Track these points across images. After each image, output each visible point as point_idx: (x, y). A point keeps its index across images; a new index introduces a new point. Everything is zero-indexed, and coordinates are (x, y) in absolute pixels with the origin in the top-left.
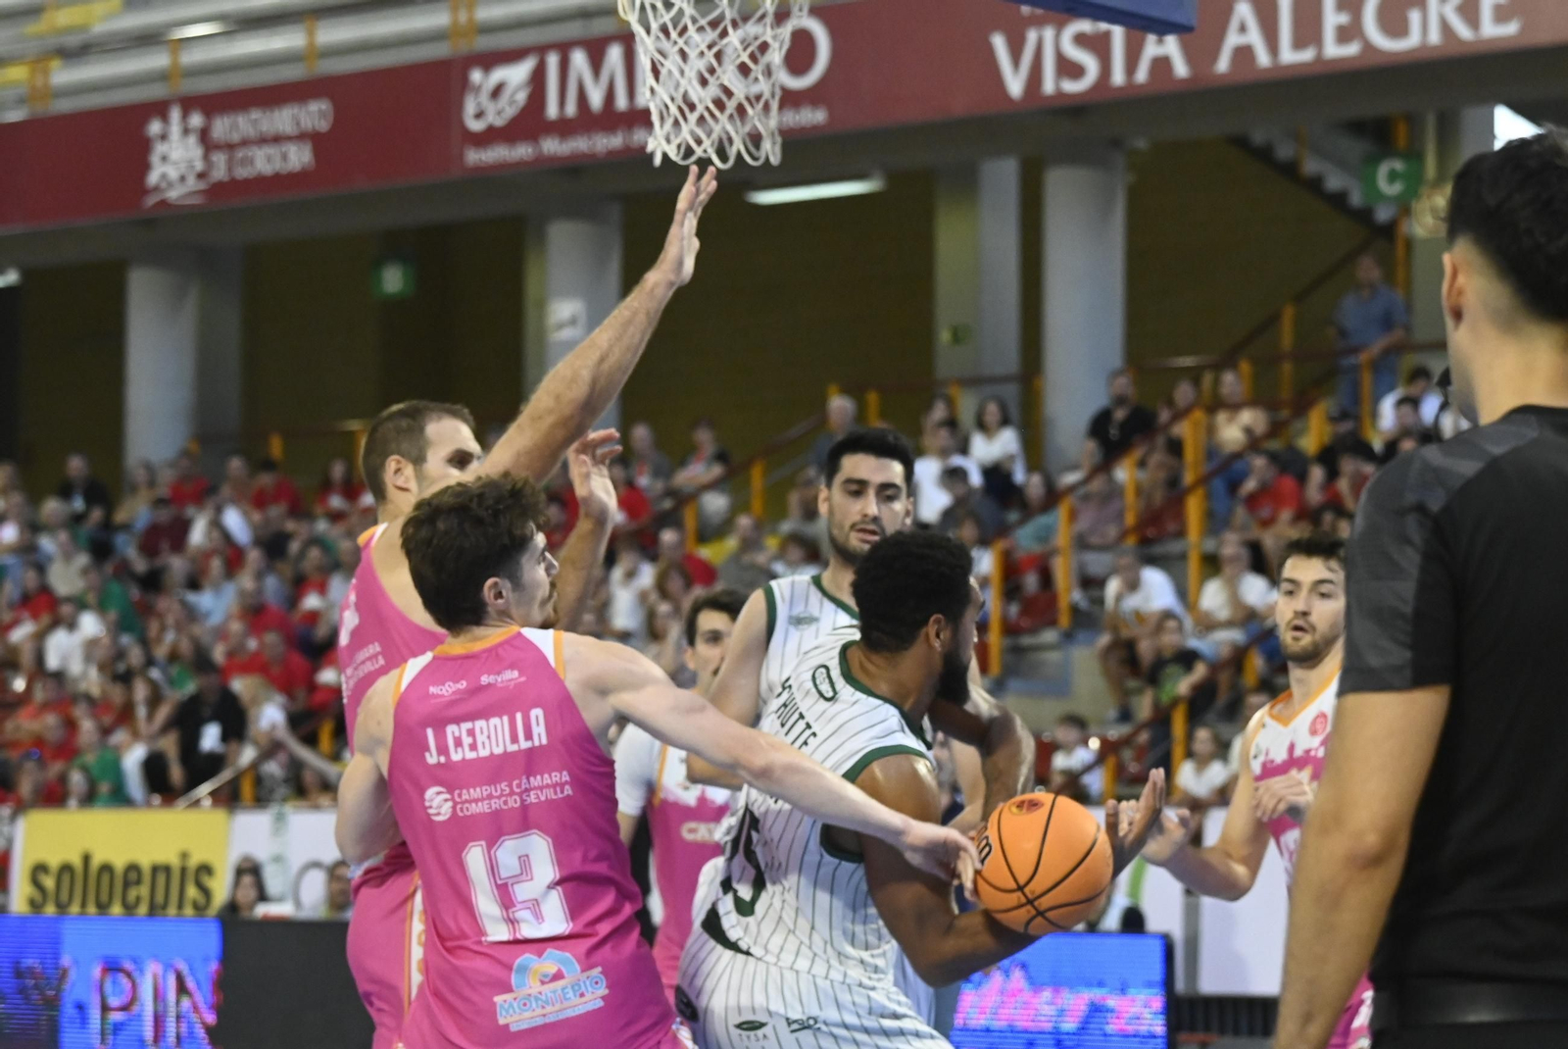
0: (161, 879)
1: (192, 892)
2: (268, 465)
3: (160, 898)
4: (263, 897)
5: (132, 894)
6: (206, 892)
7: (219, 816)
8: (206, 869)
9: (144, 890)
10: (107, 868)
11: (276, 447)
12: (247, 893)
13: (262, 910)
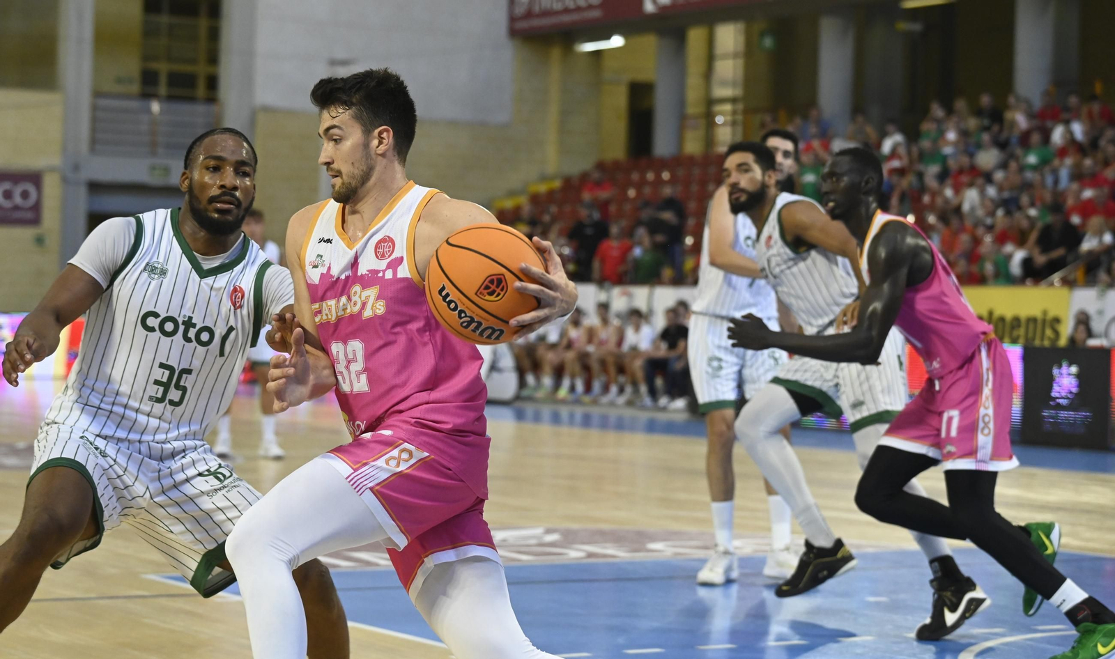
0: (1031, 326)
1: (1049, 332)
2: (1093, 97)
3: (1030, 335)
4: (1090, 334)
5: (1015, 333)
6: (1057, 334)
7: (1065, 291)
8: (1057, 320)
9: (1022, 331)
10: (1002, 319)
11: (1098, 88)
12: (1081, 335)
13: (1092, 343)
